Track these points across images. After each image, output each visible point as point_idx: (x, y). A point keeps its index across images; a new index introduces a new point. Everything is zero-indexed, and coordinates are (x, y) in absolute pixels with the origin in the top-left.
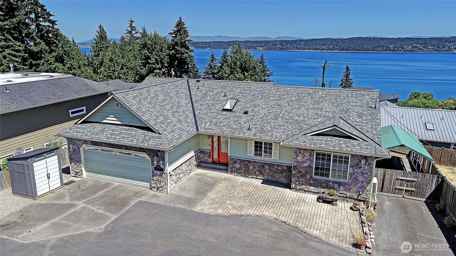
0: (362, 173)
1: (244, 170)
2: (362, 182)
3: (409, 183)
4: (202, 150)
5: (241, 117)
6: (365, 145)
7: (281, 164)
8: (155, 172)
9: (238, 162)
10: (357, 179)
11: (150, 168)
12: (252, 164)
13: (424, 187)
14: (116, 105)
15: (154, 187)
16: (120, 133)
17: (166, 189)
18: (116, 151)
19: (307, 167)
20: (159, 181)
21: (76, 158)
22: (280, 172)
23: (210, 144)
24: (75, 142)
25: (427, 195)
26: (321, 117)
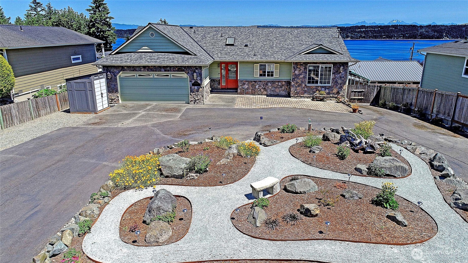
0: (341, 77)
1: (251, 89)
2: (341, 84)
3: (360, 94)
4: (212, 79)
5: (244, 48)
6: (342, 56)
7: (281, 80)
8: (193, 87)
9: (247, 83)
10: (337, 82)
11: (188, 85)
12: (257, 83)
13: (369, 94)
14: (151, 35)
15: (192, 101)
16: (158, 58)
17: (203, 100)
18: (154, 75)
19: (303, 78)
20: (196, 95)
21: (112, 86)
22: (280, 87)
23: (220, 73)
24: (111, 71)
25: (371, 100)
26: (303, 45)
